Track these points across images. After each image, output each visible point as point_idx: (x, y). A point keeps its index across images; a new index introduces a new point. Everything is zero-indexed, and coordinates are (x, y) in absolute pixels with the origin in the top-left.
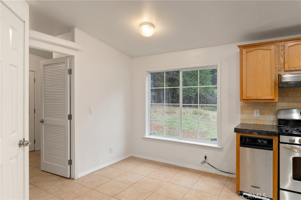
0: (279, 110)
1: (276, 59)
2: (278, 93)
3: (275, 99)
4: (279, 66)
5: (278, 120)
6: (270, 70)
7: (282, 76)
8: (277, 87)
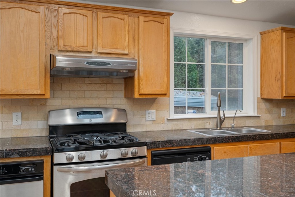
0: (50, 111)
1: (46, 29)
2: (49, 84)
3: (46, 94)
4: (50, 41)
5: (48, 127)
6: (38, 46)
7: (55, 57)
8: (48, 75)
